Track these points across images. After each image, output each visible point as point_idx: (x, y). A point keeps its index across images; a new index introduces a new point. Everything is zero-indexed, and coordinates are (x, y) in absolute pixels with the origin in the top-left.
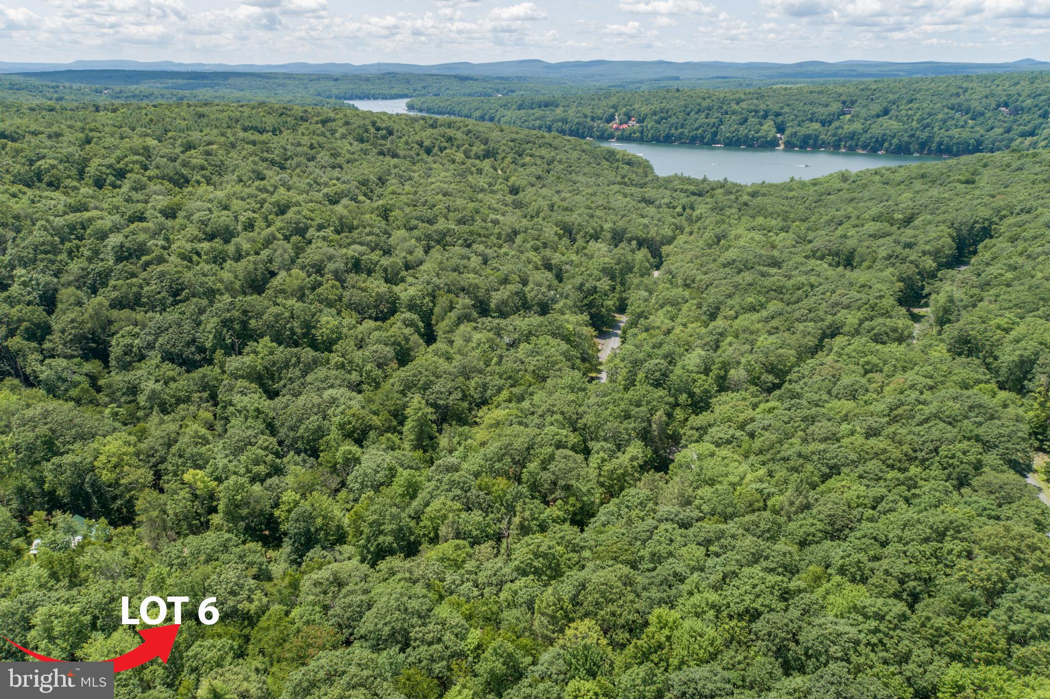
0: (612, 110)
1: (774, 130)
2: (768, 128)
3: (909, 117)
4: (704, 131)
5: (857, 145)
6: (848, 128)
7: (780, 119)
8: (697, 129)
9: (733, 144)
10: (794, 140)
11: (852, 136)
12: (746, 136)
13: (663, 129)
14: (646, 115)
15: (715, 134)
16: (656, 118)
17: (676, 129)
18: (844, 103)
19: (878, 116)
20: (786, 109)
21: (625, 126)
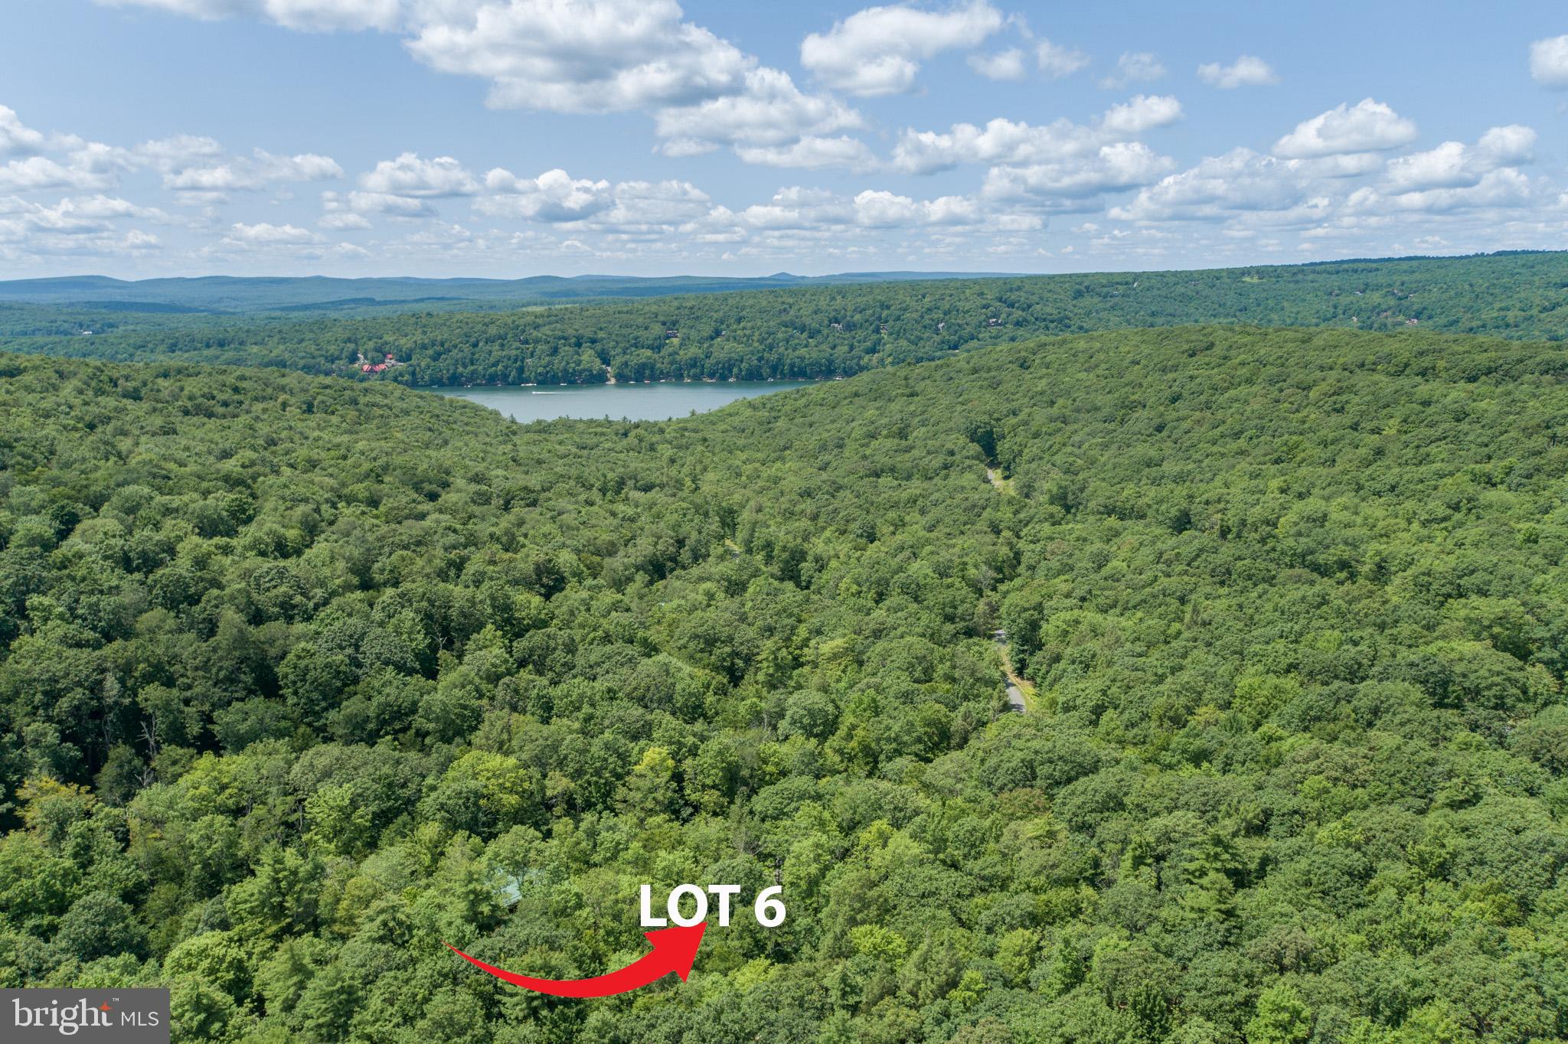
0: (351, 346)
1: (598, 361)
2: (588, 358)
3: (749, 337)
4: (506, 367)
5: (702, 373)
6: (685, 355)
7: (598, 346)
8: (495, 364)
9: (549, 381)
10: (626, 371)
11: (694, 363)
12: (565, 370)
13: (445, 365)
14: (411, 350)
15: (521, 370)
16: (430, 352)
17: (465, 366)
18: (664, 324)
19: (712, 339)
20: (601, 335)
21: (382, 367)
